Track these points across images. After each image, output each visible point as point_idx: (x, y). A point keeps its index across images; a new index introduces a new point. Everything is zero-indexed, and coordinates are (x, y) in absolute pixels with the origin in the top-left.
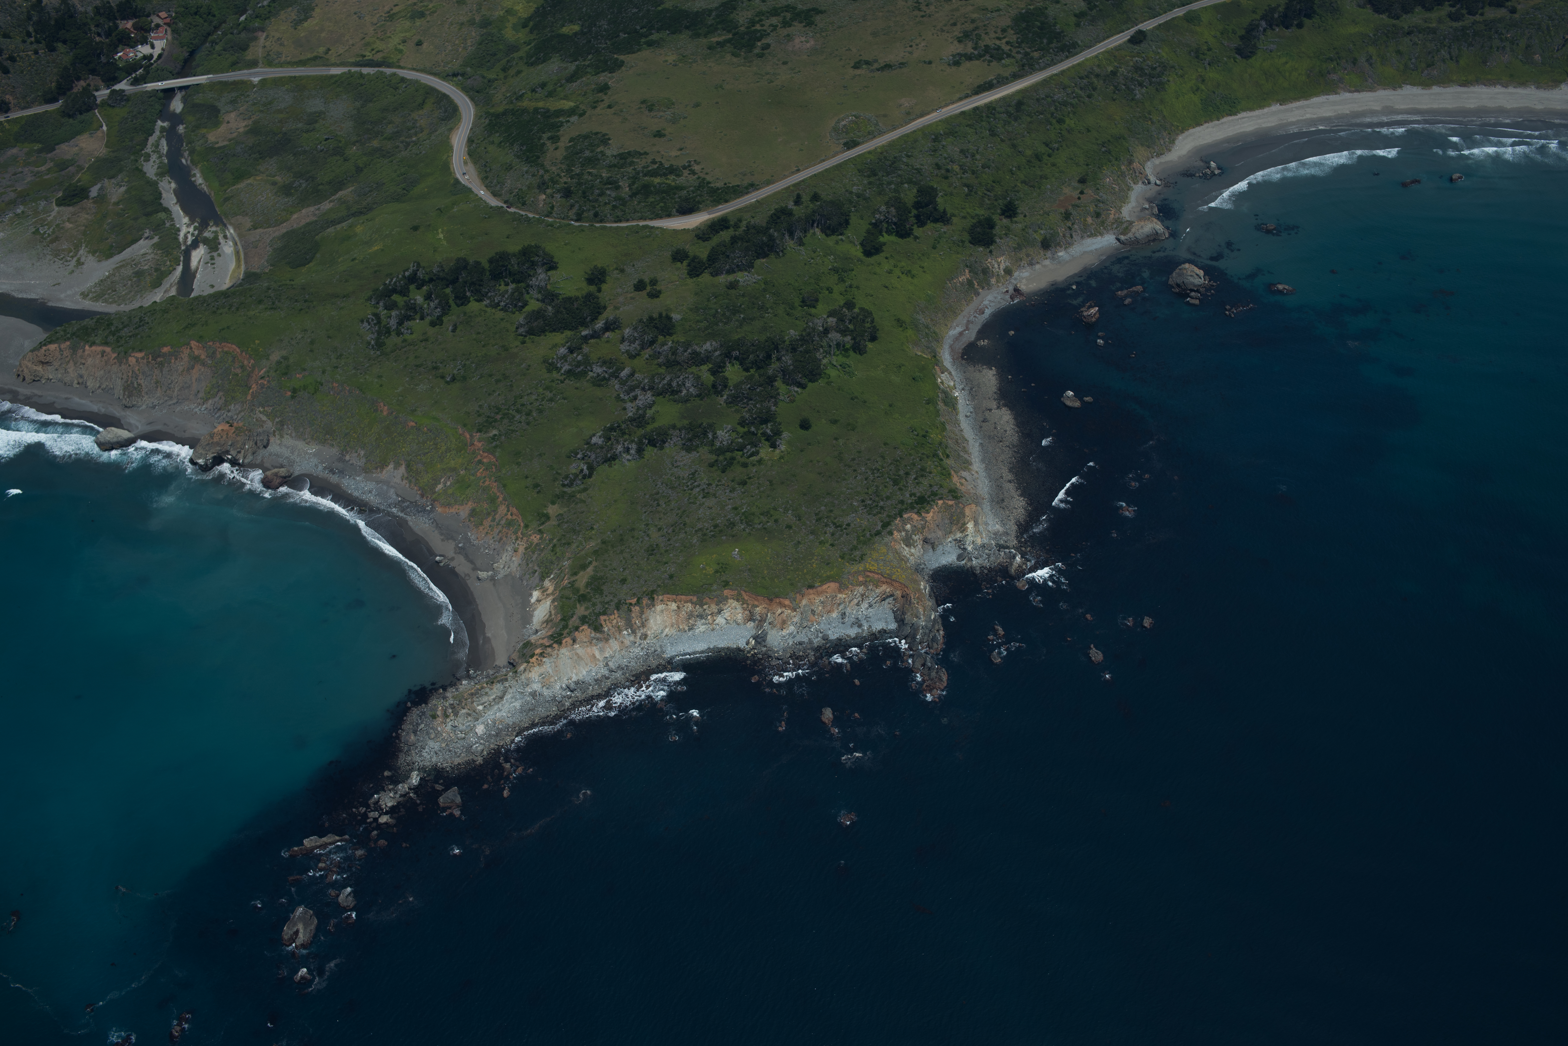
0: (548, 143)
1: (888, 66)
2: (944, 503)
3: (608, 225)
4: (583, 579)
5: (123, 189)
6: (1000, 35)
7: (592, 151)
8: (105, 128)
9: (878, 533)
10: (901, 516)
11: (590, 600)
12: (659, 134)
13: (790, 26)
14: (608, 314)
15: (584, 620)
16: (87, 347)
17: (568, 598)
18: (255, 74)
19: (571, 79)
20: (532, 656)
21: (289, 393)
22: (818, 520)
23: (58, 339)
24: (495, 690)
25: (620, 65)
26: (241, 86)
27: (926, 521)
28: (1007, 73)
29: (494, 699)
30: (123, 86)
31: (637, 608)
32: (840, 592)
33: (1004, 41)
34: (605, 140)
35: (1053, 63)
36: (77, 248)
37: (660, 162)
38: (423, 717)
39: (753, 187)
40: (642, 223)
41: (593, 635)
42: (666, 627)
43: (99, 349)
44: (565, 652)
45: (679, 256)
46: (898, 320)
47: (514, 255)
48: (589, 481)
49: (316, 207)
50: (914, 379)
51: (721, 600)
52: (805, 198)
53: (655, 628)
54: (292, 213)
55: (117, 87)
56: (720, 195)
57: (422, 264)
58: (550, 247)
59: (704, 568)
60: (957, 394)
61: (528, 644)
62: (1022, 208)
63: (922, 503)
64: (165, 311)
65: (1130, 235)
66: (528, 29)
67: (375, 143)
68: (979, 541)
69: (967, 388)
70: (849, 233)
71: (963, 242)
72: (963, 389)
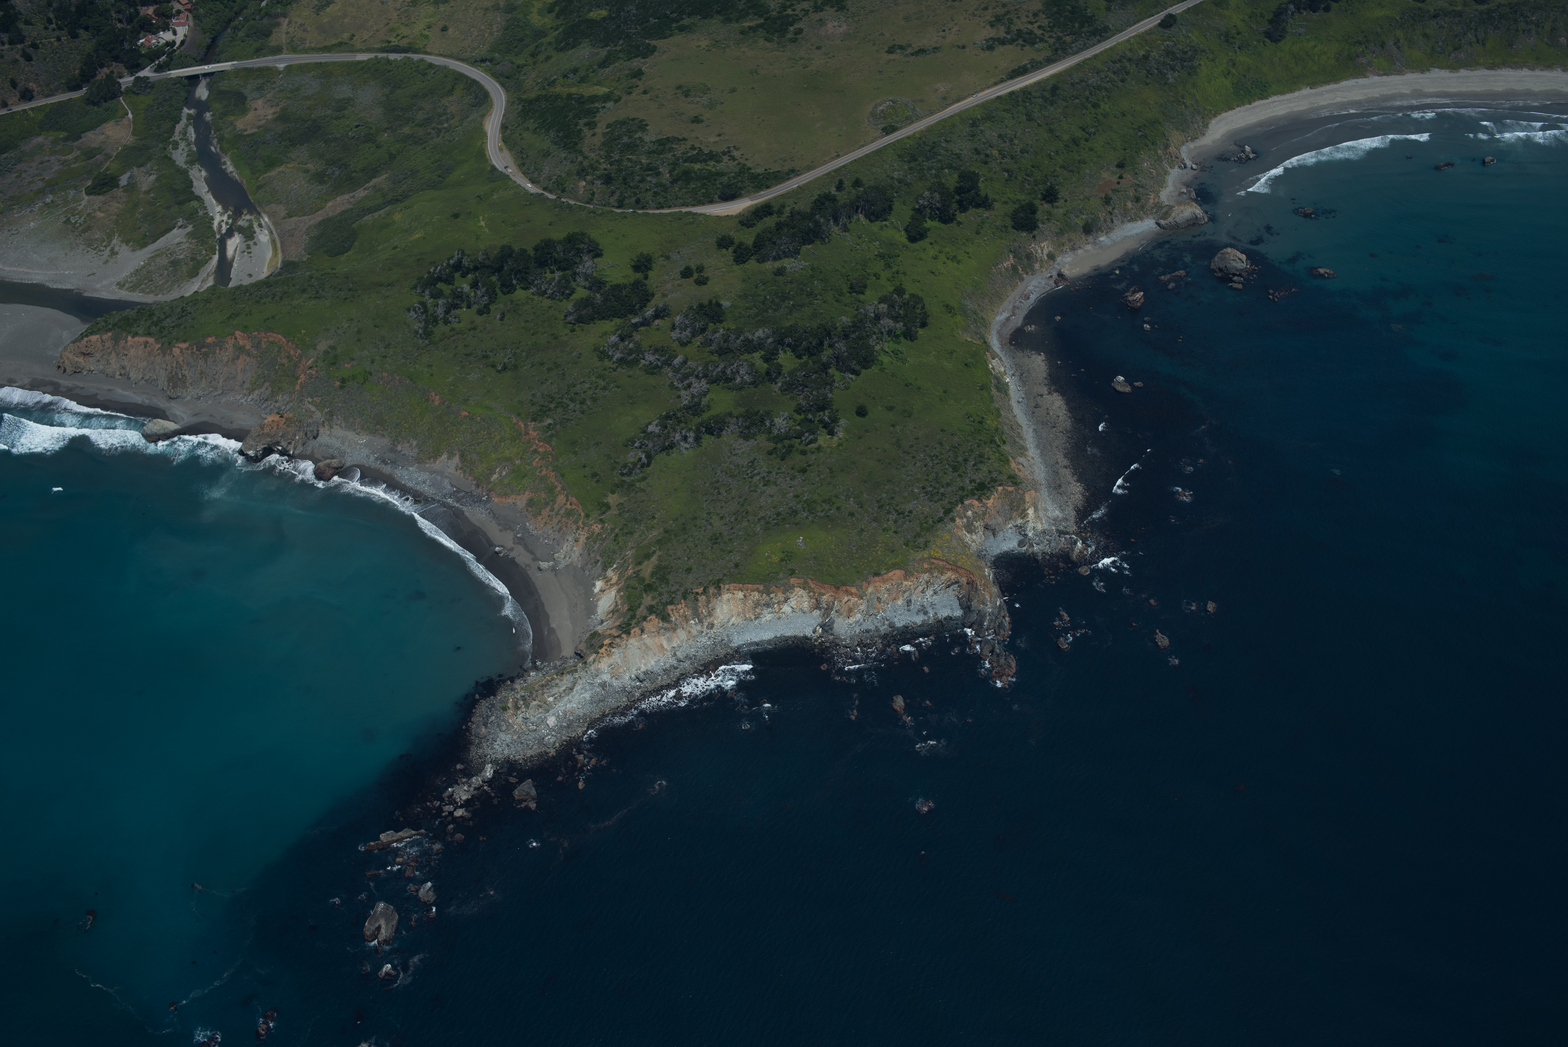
0: (585, 129)
1: (921, 51)
2: (1004, 489)
3: (651, 212)
4: (647, 569)
5: (153, 177)
6: (1031, 19)
7: (630, 137)
8: (130, 116)
9: (940, 520)
10: (962, 503)
11: (656, 590)
12: (696, 120)
13: (822, 10)
14: (657, 302)
15: (651, 610)
16: (130, 338)
17: (634, 588)
18: (281, 61)
19: (603, 64)
20: (601, 647)
21: (338, 383)
22: (880, 507)
23: (99, 330)
24: (565, 681)
25: (652, 50)
26: (266, 73)
27: (987, 508)
28: (1040, 57)
29: (564, 691)
30: (146, 73)
31: (704, 597)
32: (906, 579)
33: (1036, 25)
34: (642, 126)
35: (1085, 47)
36: (110, 237)
37: (699, 148)
38: (493, 709)
39: (793, 173)
40: (684, 210)
41: (661, 625)
42: (732, 616)
43: (142, 339)
44: (633, 642)
45: (724, 243)
46: (947, 306)
47: (560, 242)
48: (648, 470)
49: (351, 195)
50: (966, 365)
51: (788, 589)
52: (847, 184)
53: (721, 617)
54: (326, 201)
55: (142, 74)
56: (762, 181)
57: (467, 252)
58: (594, 234)
59: (769, 557)
60: (1008, 380)
61: (595, 635)
62: (1063, 193)
63: (982, 489)
64: (208, 301)
65: (1170, 220)
66: (554, 14)
67: (407, 130)
68: (1039, 527)
69: (1017, 374)
70: (893, 218)
71: (1006, 227)
72: (1013, 375)
